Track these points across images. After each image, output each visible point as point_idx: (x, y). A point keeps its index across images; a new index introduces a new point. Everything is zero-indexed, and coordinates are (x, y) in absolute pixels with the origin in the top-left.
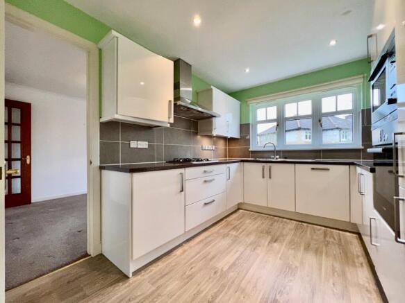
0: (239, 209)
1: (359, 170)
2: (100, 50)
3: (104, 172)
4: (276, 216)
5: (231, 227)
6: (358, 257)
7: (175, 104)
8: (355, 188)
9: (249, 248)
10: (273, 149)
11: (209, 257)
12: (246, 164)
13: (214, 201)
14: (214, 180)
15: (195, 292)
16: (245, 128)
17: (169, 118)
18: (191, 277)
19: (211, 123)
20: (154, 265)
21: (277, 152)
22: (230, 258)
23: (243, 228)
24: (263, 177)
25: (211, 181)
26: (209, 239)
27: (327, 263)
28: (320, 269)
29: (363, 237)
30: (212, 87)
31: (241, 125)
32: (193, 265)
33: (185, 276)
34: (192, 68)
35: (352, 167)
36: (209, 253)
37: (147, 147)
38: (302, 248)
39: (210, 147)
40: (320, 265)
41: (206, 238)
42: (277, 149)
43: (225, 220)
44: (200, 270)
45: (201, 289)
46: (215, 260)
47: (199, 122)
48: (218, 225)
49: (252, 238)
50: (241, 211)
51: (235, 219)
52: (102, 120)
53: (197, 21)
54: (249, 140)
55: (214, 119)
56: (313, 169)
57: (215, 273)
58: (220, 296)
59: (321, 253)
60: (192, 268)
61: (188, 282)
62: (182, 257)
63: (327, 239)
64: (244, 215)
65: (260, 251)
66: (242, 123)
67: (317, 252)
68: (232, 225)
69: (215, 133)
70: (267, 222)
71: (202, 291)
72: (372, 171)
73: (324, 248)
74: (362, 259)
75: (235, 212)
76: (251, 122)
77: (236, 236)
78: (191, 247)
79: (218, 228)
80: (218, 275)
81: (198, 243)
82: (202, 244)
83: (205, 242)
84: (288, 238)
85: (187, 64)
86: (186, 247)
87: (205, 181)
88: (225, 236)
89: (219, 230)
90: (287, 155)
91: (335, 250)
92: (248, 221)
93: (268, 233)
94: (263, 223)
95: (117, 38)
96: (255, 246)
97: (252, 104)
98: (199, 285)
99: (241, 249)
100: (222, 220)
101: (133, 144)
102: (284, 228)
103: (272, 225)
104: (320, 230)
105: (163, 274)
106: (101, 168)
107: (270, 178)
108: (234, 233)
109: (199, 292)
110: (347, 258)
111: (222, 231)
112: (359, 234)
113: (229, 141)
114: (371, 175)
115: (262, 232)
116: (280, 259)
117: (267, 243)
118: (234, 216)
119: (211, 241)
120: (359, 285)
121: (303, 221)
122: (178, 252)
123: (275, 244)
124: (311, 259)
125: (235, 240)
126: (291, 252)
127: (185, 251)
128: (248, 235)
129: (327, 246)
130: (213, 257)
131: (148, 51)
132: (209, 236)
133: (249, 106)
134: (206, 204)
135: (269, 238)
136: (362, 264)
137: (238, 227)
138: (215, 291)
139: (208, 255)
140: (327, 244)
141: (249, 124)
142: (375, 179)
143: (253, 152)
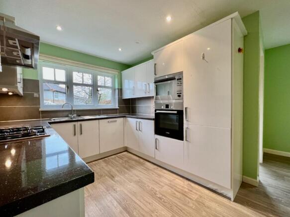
24: (75, 135)
35: (125, 118)
66: (26, 78)
76: (39, 79)
107: (81, 133)
112: (127, 151)
143: (43, 112)
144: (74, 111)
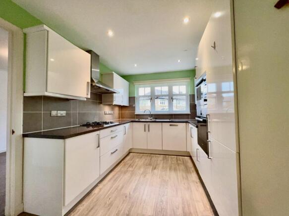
0: (129, 153)
1: (190, 126)
2: (25, 34)
3: (27, 139)
4: (151, 154)
5: (127, 166)
6: (191, 168)
7: (91, 85)
8: (189, 134)
9: (142, 176)
10: (149, 113)
11: (119, 188)
12: (134, 123)
13: (117, 150)
14: (117, 136)
15: (116, 213)
16: (132, 99)
17: (87, 94)
18: (111, 205)
19: (112, 97)
20: (80, 205)
21: (151, 115)
22: (133, 185)
23: (136, 164)
24: (145, 131)
25: (115, 137)
26: (116, 177)
27: (180, 174)
28: (178, 179)
29: (193, 158)
30: (113, 72)
31: (129, 97)
32: (110, 197)
33: (107, 205)
34: (100, 58)
35: (187, 124)
36: (118, 186)
37: (64, 115)
38: (168, 169)
39: (110, 112)
40: (177, 176)
41: (114, 176)
42: (151, 113)
43: (123, 162)
44: (116, 197)
45: (120, 210)
46: (123, 189)
47: (103, 95)
48: (119, 165)
49: (142, 170)
50: (131, 154)
51: (129, 160)
52: (26, 95)
53: (111, 33)
54: (135, 107)
55: (114, 94)
56: (170, 125)
57: (126, 197)
58: (133, 209)
59: (177, 170)
60: (110, 199)
61: (110, 209)
62: (101, 193)
63: (178, 162)
64: (133, 157)
65: (148, 176)
66: (130, 96)
67: (175, 170)
68: (127, 164)
69: (114, 103)
70: (149, 158)
71: (121, 210)
72: (197, 127)
73: (178, 168)
74: (193, 169)
75: (128, 155)
76: (135, 96)
77: (132, 171)
78: (104, 185)
79: (120, 168)
80: (128, 198)
81: (109, 181)
82: (112, 181)
83: (114, 179)
84: (161, 165)
85: (97, 55)
86: (101, 186)
87: (112, 138)
88: (125, 172)
89: (121, 169)
90: (156, 117)
91: (182, 167)
92: (137, 160)
93: (150, 165)
94: (146, 159)
95: (48, 31)
96: (144, 174)
97: (136, 84)
98: (118, 207)
99: (138, 178)
100: (121, 162)
101: (54, 113)
102: (158, 160)
103: (151, 159)
104: (174, 158)
105: (90, 209)
106: (24, 136)
107: (149, 131)
108: (131, 169)
109: (119, 212)
110: (187, 170)
111: (123, 169)
112: (191, 157)
113: (121, 107)
114: (196, 129)
115: (147, 165)
116: (159, 178)
117: (151, 171)
118: (128, 158)
119: (117, 178)
120: (193, 181)
121: (166, 154)
122: (96, 191)
123: (155, 171)
124: (173, 174)
125: (133, 173)
126: (164, 173)
127: (101, 189)
128: (140, 168)
129: (178, 165)
130: (122, 187)
131: (72, 44)
132: (115, 175)
133: (134, 86)
134: (112, 153)
135: (151, 167)
136: (193, 171)
137: (132, 165)
138: (129, 207)
139: (118, 187)
140: (178, 164)
141: (135, 97)
142: (198, 131)
143: (137, 115)
144: (152, 115)
